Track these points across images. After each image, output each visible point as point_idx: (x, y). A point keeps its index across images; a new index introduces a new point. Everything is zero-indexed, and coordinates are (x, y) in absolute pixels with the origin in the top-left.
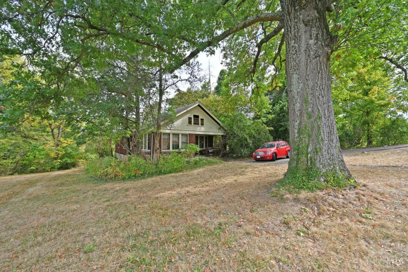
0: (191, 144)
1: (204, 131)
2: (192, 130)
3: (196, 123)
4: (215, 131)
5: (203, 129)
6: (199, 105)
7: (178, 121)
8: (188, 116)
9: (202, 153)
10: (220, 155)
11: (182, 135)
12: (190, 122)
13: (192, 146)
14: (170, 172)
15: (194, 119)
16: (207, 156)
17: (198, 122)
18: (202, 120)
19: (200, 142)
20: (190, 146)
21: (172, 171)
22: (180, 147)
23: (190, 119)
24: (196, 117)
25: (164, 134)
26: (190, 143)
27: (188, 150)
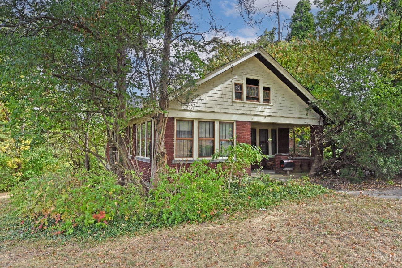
0: (242, 144)
1: (271, 114)
2: (244, 112)
3: (253, 98)
4: (295, 116)
5: (268, 110)
6: (258, 56)
7: (212, 91)
8: (234, 82)
9: (266, 165)
10: (312, 172)
11: (221, 123)
12: (239, 96)
13: (245, 149)
14: (186, 220)
15: (247, 87)
16: (277, 173)
17: (258, 95)
18: (266, 89)
19: (261, 142)
20: (240, 149)
21: (191, 216)
22: (216, 151)
23: (238, 86)
24: (252, 82)
25: (180, 121)
26: (239, 141)
27: (234, 158)
